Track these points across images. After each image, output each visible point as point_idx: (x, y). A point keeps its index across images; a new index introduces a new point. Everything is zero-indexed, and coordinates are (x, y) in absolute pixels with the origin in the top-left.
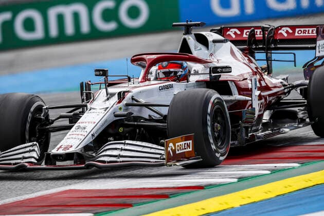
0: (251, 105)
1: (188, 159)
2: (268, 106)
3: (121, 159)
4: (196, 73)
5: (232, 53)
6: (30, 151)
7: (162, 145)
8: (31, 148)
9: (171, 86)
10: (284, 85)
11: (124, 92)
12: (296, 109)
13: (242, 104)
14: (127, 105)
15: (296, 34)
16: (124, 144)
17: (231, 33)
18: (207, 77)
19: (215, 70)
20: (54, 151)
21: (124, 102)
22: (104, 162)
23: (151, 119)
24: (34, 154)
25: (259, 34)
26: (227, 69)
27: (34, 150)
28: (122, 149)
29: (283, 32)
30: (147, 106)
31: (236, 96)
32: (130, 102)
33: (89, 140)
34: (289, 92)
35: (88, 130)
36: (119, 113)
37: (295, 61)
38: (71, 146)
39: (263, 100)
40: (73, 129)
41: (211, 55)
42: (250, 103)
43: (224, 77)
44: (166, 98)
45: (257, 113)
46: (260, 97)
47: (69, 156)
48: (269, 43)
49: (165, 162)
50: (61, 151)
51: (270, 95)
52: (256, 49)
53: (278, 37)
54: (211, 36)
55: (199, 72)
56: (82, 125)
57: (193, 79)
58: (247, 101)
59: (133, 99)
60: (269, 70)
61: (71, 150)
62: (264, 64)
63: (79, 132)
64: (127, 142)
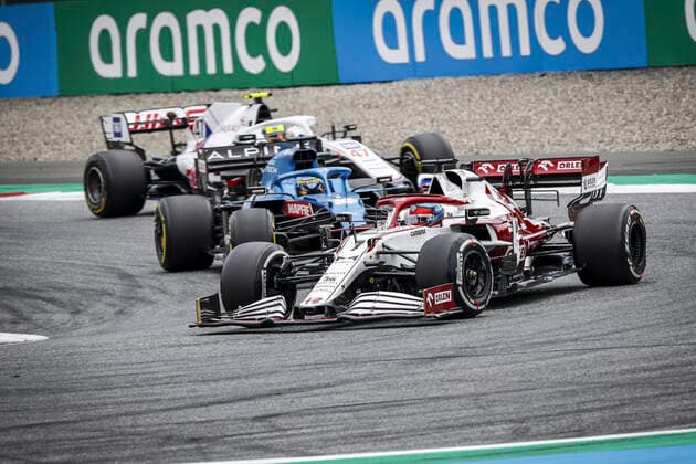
0: (512, 251)
1: (447, 309)
2: (529, 252)
3: (376, 312)
4: (450, 216)
5: (488, 192)
6: (275, 305)
7: (421, 296)
8: (276, 302)
9: (424, 232)
10: (547, 228)
11: (374, 239)
12: (562, 254)
13: (501, 250)
14: (378, 253)
15: (559, 168)
16: (378, 295)
17: (483, 168)
18: (462, 221)
19: (471, 212)
20: (303, 305)
21: (374, 250)
22: (357, 315)
23: (403, 268)
24: (280, 308)
25: (516, 170)
26: (485, 212)
27: (279, 304)
28: (375, 301)
29: (543, 165)
30: (400, 253)
31: (495, 241)
32: (381, 249)
33: (339, 291)
34: (552, 236)
35: (338, 280)
36: (369, 261)
37: (558, 200)
38: (321, 299)
39: (524, 246)
40: (321, 280)
41: (465, 196)
42: (510, 248)
43: (481, 220)
44: (417, 244)
45: (519, 260)
46: (521, 242)
47: (320, 310)
48: (528, 180)
49: (423, 313)
50: (310, 305)
51: (531, 240)
52: (513, 187)
53: (538, 173)
54: (465, 175)
55: (454, 215)
56: (331, 276)
57: (447, 223)
58: (507, 247)
59: (384, 246)
60: (528, 210)
61: (321, 303)
62: (523, 204)
63: (328, 283)
64: (381, 292)
